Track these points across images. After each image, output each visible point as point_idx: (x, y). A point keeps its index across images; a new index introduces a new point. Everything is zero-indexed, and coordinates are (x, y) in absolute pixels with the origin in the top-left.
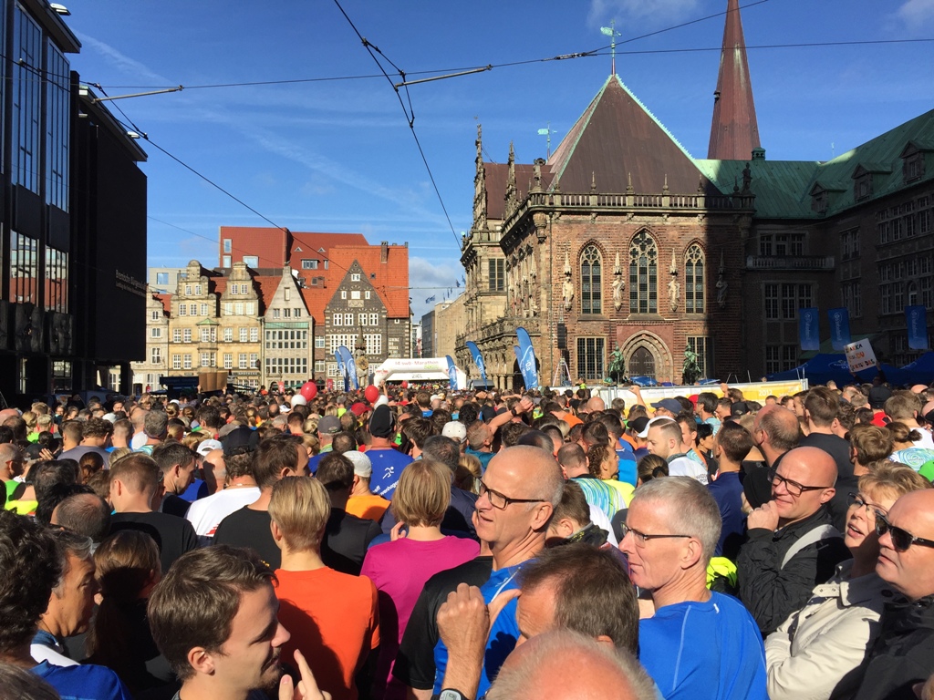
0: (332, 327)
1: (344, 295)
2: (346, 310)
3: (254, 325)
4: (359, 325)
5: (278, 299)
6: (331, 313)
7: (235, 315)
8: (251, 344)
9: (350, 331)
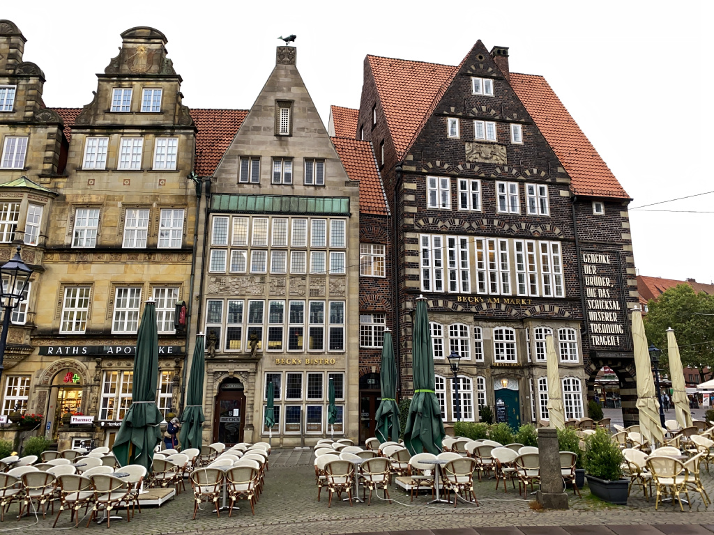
0: (423, 213)
1: (453, 128)
2: (460, 167)
3: (173, 201)
4: (499, 210)
5: (257, 129)
6: (418, 173)
7: (115, 170)
8: (158, 257)
9: (474, 225)
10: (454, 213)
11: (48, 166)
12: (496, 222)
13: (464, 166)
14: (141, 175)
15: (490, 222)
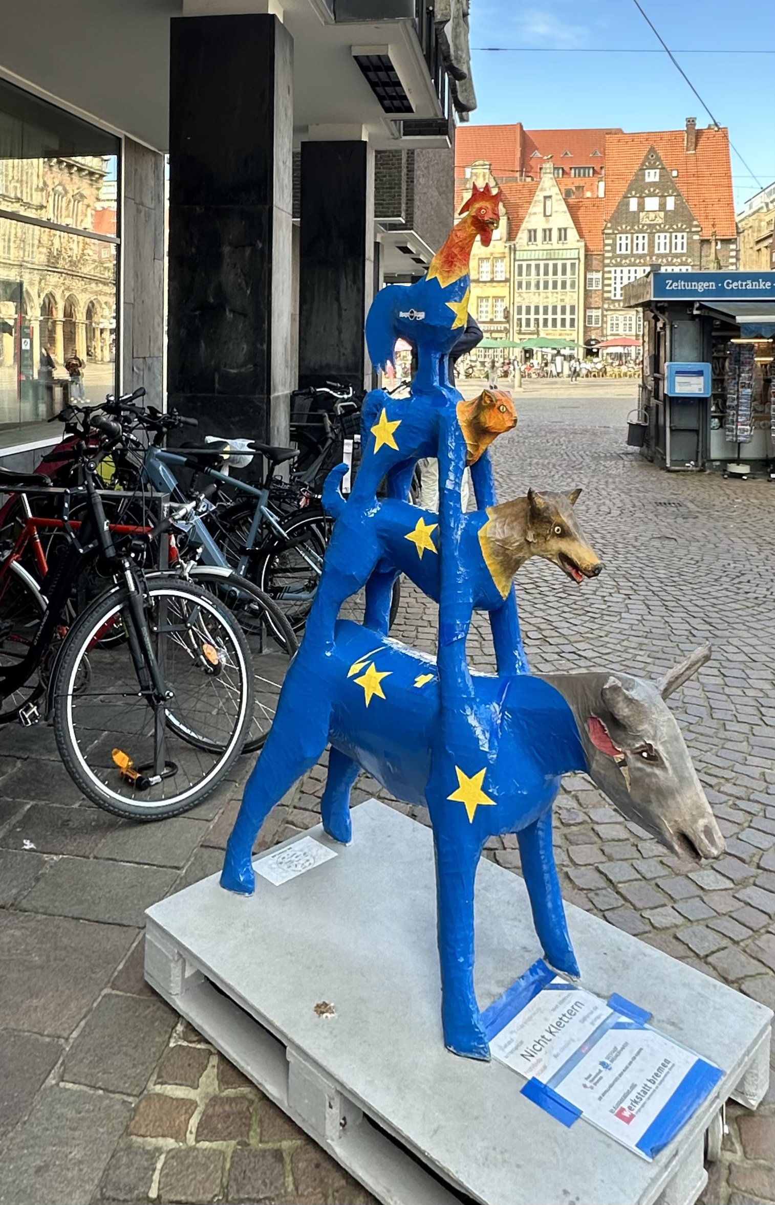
0: (615, 256)
1: (633, 204)
3: (499, 256)
4: (656, 251)
5: (535, 214)
6: (613, 233)
8: (495, 284)
9: (642, 261)
10: (632, 255)
12: (654, 259)
13: (638, 227)
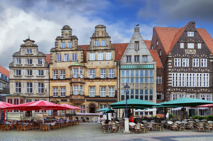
0: (173, 68)
1: (182, 46)
2: (183, 55)
3: (111, 67)
4: (193, 66)
7: (97, 61)
8: (109, 80)
9: (186, 70)
10: (181, 67)
11: (82, 60)
12: (192, 69)
13: (185, 55)
14: (103, 61)
15: (191, 69)
